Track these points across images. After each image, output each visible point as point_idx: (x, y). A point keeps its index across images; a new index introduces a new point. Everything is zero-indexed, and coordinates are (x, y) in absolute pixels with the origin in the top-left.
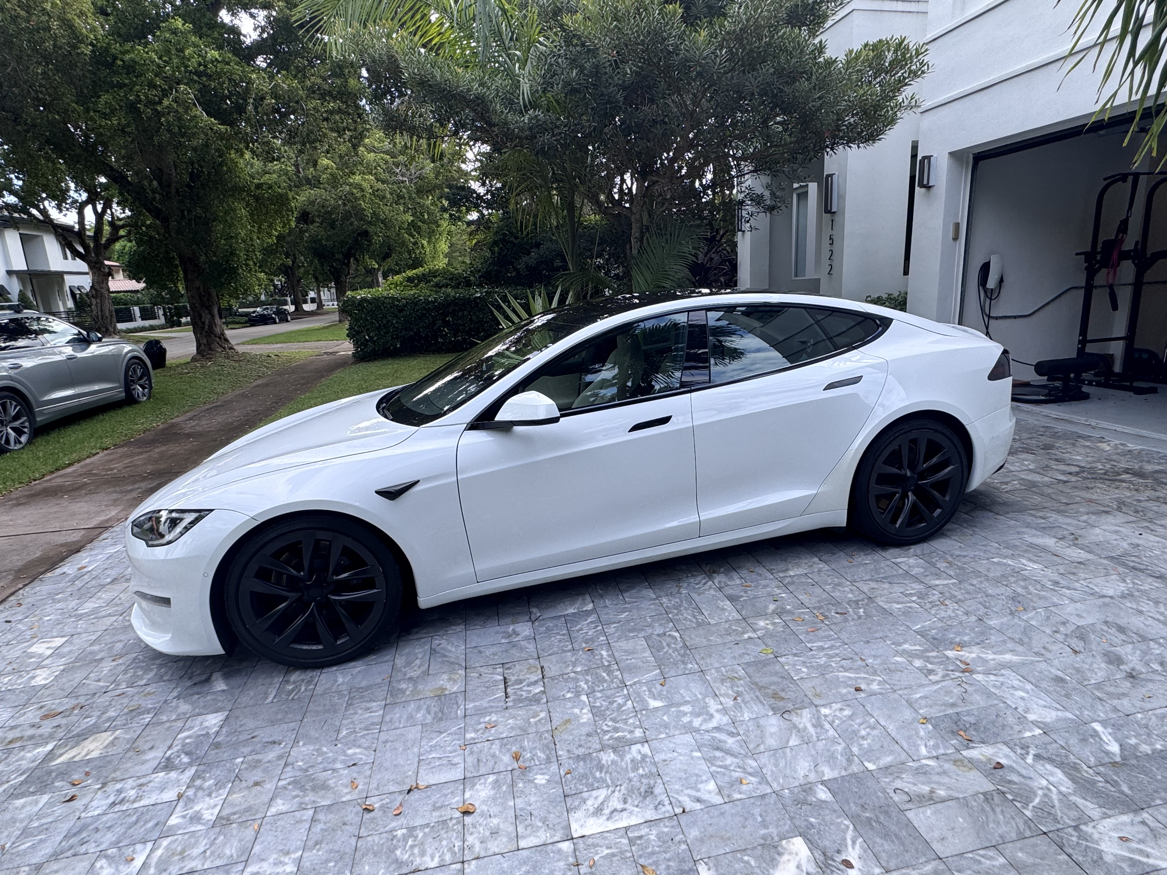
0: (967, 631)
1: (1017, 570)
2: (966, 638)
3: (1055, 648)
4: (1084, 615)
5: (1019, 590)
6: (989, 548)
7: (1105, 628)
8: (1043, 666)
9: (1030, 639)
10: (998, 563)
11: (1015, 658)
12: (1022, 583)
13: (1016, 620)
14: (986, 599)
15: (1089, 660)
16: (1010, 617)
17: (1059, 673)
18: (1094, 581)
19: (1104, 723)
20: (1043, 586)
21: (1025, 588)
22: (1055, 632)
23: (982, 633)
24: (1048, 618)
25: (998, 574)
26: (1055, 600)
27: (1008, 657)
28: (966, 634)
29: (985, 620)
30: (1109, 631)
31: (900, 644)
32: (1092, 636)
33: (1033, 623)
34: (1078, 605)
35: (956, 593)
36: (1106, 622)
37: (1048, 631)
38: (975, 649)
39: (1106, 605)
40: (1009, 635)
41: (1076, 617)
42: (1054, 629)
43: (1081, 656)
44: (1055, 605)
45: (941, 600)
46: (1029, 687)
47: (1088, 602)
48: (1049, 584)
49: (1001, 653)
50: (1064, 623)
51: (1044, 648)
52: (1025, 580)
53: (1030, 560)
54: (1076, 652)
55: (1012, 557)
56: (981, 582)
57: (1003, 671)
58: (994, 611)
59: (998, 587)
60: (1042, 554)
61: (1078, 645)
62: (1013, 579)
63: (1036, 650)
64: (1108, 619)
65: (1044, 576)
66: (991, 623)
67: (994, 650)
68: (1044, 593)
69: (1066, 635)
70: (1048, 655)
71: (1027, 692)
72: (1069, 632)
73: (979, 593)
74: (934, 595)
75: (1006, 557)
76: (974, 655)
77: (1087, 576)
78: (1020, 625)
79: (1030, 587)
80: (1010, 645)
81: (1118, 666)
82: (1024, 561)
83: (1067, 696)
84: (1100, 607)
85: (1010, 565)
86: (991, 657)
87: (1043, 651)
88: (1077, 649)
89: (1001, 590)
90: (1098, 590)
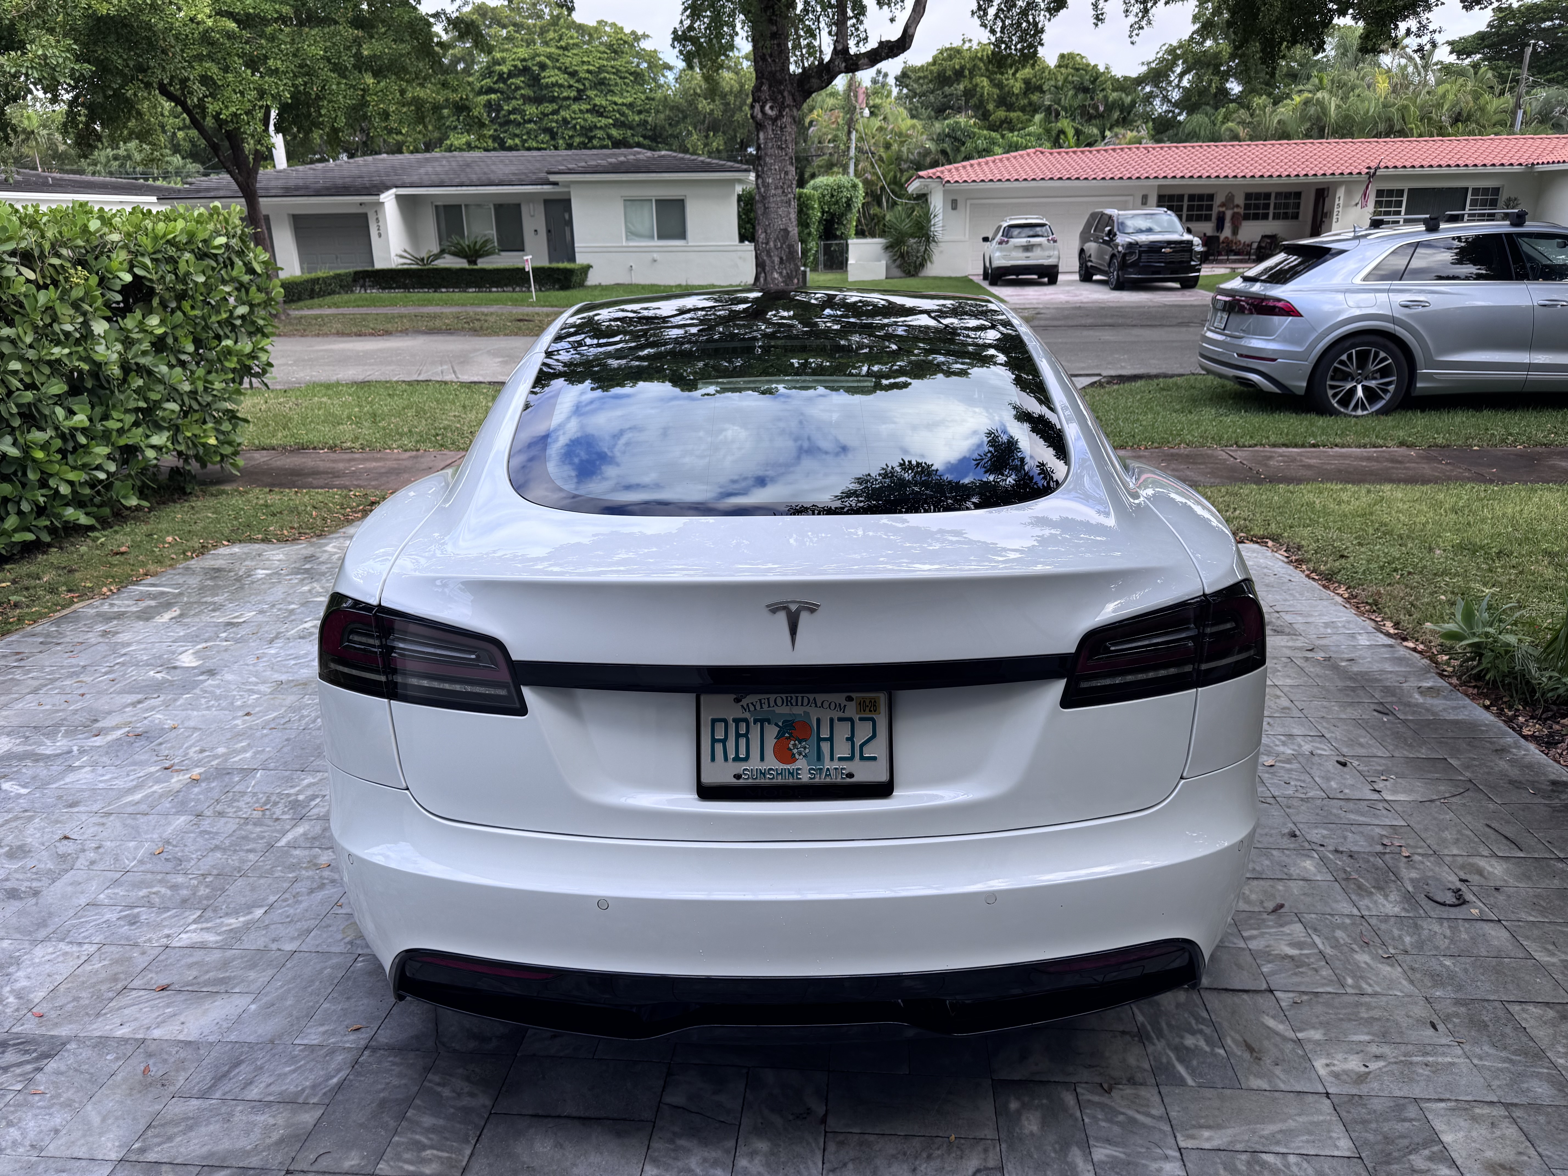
0: (201, 797)
1: (209, 913)
2: (196, 790)
3: (91, 830)
4: (69, 889)
5: (180, 879)
6: (292, 931)
7: (35, 884)
8: (95, 807)
9: (125, 826)
10: (249, 908)
11: (130, 798)
12: (185, 892)
13: (155, 836)
14: (214, 842)
15: (46, 837)
16: (165, 835)
17: (75, 810)
18: (73, 963)
19: (19, 796)
20: (151, 905)
21: (175, 887)
22: (99, 847)
23: (183, 803)
24: (116, 860)
25: (232, 890)
26: (120, 891)
27: (138, 796)
28: (199, 793)
29: (193, 818)
30: (28, 884)
31: (256, 753)
32: (50, 865)
33: (132, 844)
34: (83, 901)
35: (258, 829)
36: (36, 893)
37: (109, 843)
38: (178, 786)
39: (43, 924)
40: (151, 817)
41: (80, 880)
42: (102, 850)
43: (57, 837)
44: (116, 882)
45: (268, 813)
46: (101, 785)
47: (71, 913)
48: (145, 914)
49: (147, 797)
50: (92, 863)
51: (103, 824)
52: (184, 901)
53: (203, 947)
54: (66, 838)
55: (236, 934)
56: (243, 861)
57: (134, 783)
58: (191, 832)
59: (213, 867)
60: (190, 975)
61: (65, 847)
62: (203, 891)
63: (112, 818)
64: (34, 901)
65: (159, 926)
66: (183, 818)
67: (156, 795)
68: (141, 894)
69: (83, 851)
70: (95, 819)
71: (101, 781)
72: (81, 855)
73: (231, 845)
74: (284, 813)
75: (247, 927)
76: (174, 780)
77: (88, 967)
78: (146, 833)
79: (169, 892)
80: (143, 807)
81: (11, 848)
82: (211, 938)
83: (60, 797)
84: (50, 915)
85: (227, 914)
86: (155, 788)
87: (104, 820)
88: (65, 842)
89: (206, 865)
90: (62, 945)
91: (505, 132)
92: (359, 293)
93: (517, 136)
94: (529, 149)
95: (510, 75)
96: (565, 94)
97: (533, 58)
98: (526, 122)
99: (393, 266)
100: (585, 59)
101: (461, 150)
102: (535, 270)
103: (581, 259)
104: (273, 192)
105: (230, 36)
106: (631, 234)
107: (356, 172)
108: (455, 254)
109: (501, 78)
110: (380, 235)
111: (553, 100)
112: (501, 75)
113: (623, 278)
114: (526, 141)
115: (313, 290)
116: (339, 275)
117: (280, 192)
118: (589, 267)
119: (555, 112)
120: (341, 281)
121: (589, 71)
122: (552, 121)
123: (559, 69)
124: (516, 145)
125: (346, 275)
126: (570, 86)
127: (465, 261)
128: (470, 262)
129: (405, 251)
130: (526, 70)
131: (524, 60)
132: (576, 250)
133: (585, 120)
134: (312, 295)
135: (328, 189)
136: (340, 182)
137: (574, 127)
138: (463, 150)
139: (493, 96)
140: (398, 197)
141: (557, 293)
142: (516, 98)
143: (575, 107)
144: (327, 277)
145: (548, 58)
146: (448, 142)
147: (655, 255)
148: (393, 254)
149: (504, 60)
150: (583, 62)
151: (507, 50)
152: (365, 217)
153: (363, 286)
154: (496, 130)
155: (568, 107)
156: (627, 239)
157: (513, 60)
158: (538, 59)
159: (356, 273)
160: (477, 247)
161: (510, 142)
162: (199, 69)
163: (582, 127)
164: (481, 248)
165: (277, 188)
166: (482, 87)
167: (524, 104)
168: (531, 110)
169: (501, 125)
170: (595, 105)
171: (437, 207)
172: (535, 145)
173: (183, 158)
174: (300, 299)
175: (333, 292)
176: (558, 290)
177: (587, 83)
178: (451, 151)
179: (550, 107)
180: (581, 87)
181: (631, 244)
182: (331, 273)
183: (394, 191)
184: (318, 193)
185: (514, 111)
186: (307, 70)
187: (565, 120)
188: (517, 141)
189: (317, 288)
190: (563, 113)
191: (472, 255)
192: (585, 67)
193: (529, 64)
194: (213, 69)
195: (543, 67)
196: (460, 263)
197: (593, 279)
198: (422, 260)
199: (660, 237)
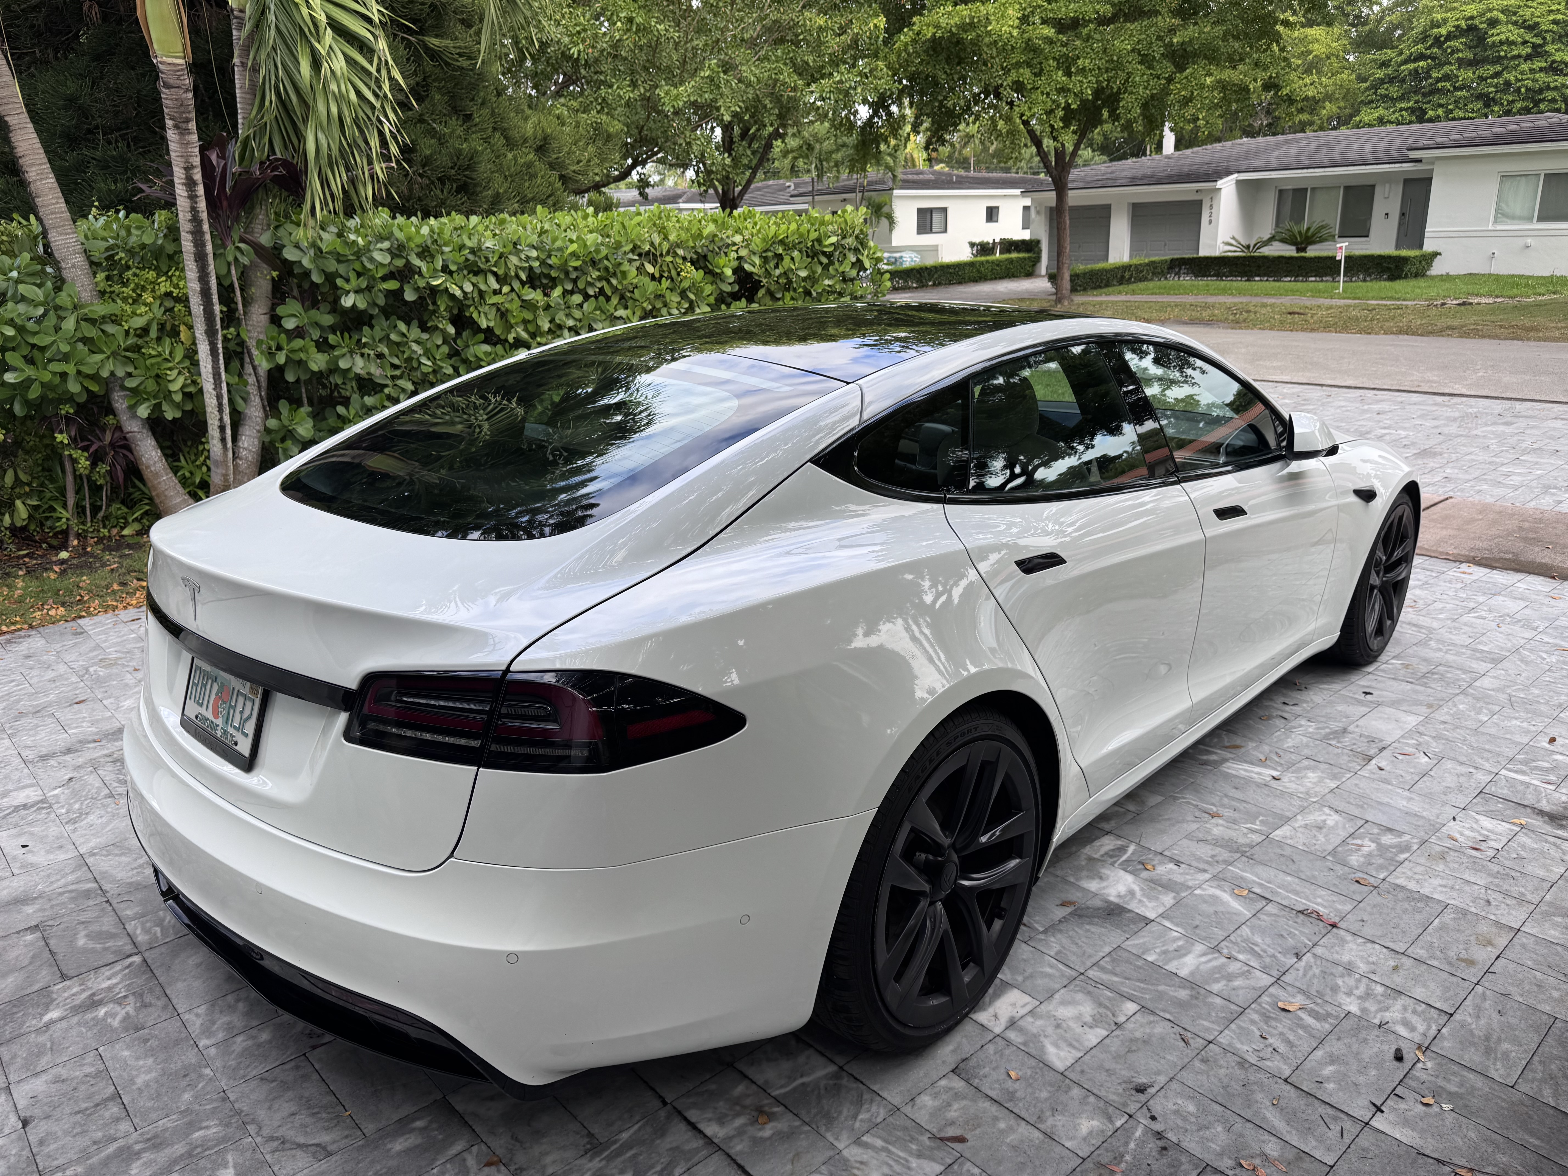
91: (1428, 102)
92: (1172, 281)
93: (1442, 106)
94: (1454, 119)
95: (1449, 37)
96: (1515, 52)
97: (1482, 15)
98: (1456, 89)
99: (1217, 253)
100: (1553, 8)
101: (1370, 126)
102: (1348, 258)
103: (1429, 246)
104: (1119, 182)
105: (1050, 41)
106: (1501, 214)
107: (1208, 158)
108: (1283, 241)
109: (1438, 42)
110: (1210, 222)
111: (1498, 60)
112: (1437, 39)
113: (1478, 267)
114: (1451, 111)
115: (1123, 277)
116: (1153, 262)
117: (1124, 182)
118: (1436, 254)
119: (1497, 75)
120: (1155, 268)
121: (1555, 22)
122: (1491, 85)
123: (1515, 23)
124: (1439, 116)
125: (1162, 262)
126: (1525, 42)
127: (1294, 248)
128: (1299, 250)
129: (1234, 238)
130: (1471, 29)
131: (1472, 18)
132: (1426, 235)
133: (1535, 80)
134: (1122, 281)
135: (1170, 176)
136: (1186, 169)
137: (1518, 90)
138: (1374, 126)
139: (1422, 63)
140: (1239, 183)
141: (1383, 283)
142: (1450, 63)
143: (1525, 67)
144: (1140, 265)
145: (1502, 12)
146: (1358, 119)
147: (1529, 241)
148: (1219, 241)
149: (1445, 21)
150: (1551, 11)
151: (1455, 9)
152: (1199, 203)
153: (1178, 274)
154: (1416, 102)
155: (1515, 68)
156: (1495, 222)
157: (1457, 20)
158: (1489, 15)
159: (1172, 260)
160: (1310, 234)
161: (1431, 113)
162: (1013, 75)
163: (1528, 90)
164: (1313, 235)
165: (1126, 178)
166: (1411, 54)
167: (1459, 68)
168: (1466, 75)
169: (1424, 95)
170: (1554, 62)
171: (1281, 191)
172: (1461, 114)
173: (1093, 151)
174: (1107, 285)
175: (1145, 279)
176: (1385, 280)
177: (1548, 37)
178: (1358, 128)
179: (1492, 70)
180: (1539, 41)
181: (1499, 227)
182: (1146, 261)
183: (1235, 176)
184: (1159, 182)
185: (1446, 78)
186: (1116, 65)
187: (1508, 84)
188: (1440, 112)
189: (1127, 275)
190: (1505, 75)
191: (1303, 242)
192: (1551, 18)
193: (1477, 22)
194: (1026, 74)
195: (1493, 23)
196: (1289, 251)
197: (1438, 268)
198: (1248, 247)
199: (1541, 219)
